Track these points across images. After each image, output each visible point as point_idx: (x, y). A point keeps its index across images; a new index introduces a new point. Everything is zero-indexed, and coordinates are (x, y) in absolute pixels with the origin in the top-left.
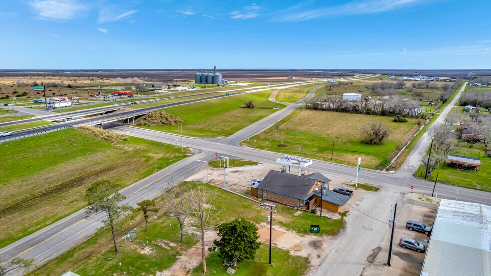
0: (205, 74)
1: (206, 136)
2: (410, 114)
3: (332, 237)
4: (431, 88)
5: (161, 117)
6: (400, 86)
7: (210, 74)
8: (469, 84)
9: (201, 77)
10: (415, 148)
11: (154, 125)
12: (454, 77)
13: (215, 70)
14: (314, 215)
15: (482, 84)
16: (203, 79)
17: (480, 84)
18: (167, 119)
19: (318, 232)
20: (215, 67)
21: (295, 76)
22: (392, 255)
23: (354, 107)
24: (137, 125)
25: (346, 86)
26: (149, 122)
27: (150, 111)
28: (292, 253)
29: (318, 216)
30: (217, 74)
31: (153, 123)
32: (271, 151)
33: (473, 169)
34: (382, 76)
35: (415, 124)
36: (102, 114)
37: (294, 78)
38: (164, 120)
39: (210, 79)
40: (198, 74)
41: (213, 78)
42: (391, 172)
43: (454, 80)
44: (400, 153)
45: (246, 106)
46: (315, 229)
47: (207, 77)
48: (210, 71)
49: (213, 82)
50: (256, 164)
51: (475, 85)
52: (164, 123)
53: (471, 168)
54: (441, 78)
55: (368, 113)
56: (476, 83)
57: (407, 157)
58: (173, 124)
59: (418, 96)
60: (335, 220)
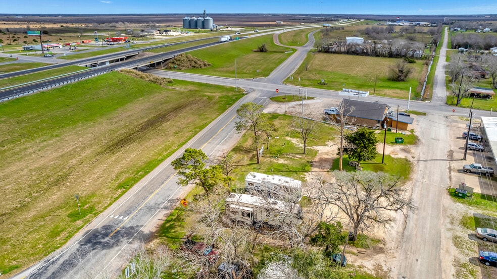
0: (194, 18)
1: (246, 77)
2: (415, 56)
3: (414, 145)
4: (418, 33)
5: (189, 60)
6: (390, 30)
7: (200, 18)
8: (450, 29)
9: (190, 21)
10: (435, 83)
11: (184, 68)
12: (434, 22)
13: (204, 14)
14: (390, 132)
15: (461, 29)
16: (193, 24)
17: (459, 29)
18: (195, 63)
19: (402, 142)
20: (205, 11)
21: (284, 22)
22: (467, 155)
23: (363, 50)
24: (166, 68)
25: (339, 31)
26: (179, 65)
27: (176, 54)
28: (393, 156)
29: (393, 133)
30: (208, 18)
31: (184, 66)
32: (317, 88)
33: (489, 98)
34: (366, 21)
35: (423, 64)
36: (122, 59)
37: (282, 23)
38: (194, 64)
39: (200, 24)
40: (186, 18)
41: (203, 22)
42: (426, 101)
43: (434, 25)
44: (424, 88)
45: (259, 50)
46: (400, 141)
47: (196, 22)
48: (199, 15)
49: (203, 27)
50: (313, 98)
51: (456, 30)
52: (195, 67)
53: (487, 97)
54: (422, 23)
55: (377, 56)
56: (456, 28)
57: (432, 90)
58: (203, 67)
59: (411, 40)
60: (408, 135)
